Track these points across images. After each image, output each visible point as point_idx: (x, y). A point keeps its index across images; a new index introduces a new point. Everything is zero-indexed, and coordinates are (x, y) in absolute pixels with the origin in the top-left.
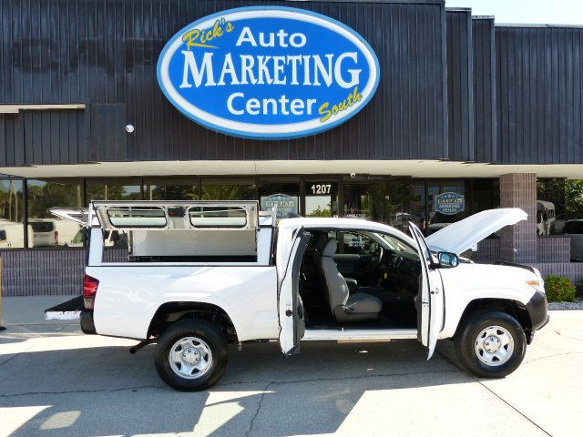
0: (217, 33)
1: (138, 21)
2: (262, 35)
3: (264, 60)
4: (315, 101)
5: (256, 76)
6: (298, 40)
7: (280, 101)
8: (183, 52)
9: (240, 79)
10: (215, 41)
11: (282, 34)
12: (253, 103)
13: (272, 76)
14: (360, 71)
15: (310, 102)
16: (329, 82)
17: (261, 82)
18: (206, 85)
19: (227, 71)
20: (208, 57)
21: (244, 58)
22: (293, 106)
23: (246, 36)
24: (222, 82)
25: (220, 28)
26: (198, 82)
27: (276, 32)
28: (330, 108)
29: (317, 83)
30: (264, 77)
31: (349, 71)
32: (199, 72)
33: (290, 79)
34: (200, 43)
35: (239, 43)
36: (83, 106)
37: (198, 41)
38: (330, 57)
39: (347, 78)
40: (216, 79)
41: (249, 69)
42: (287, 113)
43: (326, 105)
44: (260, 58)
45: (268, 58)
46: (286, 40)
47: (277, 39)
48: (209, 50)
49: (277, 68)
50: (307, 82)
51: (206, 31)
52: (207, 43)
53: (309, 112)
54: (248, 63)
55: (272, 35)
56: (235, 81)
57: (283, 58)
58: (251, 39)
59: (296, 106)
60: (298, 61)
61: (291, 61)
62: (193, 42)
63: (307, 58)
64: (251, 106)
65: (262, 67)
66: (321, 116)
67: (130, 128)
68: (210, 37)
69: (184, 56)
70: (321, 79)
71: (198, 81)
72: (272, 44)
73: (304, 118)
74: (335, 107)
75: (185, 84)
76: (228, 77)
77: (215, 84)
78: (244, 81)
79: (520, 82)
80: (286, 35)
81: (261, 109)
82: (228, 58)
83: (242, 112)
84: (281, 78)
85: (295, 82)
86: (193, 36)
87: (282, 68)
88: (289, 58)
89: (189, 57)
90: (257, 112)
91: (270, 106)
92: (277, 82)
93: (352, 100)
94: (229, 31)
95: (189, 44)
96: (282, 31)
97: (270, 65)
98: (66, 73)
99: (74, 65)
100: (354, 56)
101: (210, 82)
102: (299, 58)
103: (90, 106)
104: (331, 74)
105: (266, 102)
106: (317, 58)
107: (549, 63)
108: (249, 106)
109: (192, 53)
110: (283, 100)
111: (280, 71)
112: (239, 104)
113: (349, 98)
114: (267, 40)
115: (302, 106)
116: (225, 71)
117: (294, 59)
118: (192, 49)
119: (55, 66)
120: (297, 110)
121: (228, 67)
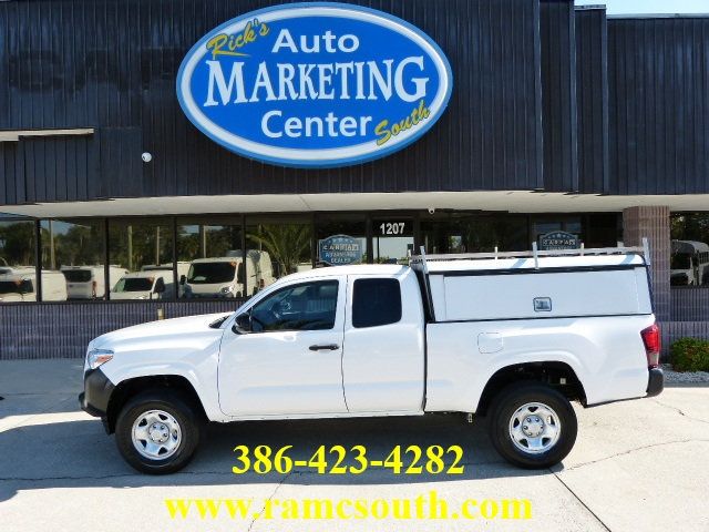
0: (249, 38)
1: (156, 26)
2: (303, 39)
3: (306, 69)
4: (370, 119)
5: (297, 90)
6: (348, 43)
7: (327, 119)
8: (207, 62)
9: (277, 94)
10: (247, 48)
11: (328, 37)
12: (294, 123)
13: (317, 89)
14: (427, 79)
15: (364, 121)
16: (387, 94)
17: (303, 96)
18: (236, 102)
19: (261, 84)
20: (237, 68)
21: (281, 67)
22: (343, 126)
23: (285, 40)
24: (254, 99)
25: (252, 32)
26: (226, 99)
27: (322, 34)
28: (389, 127)
29: (372, 96)
30: (307, 90)
31: (414, 80)
32: (227, 85)
33: (339, 93)
34: (229, 50)
35: (275, 49)
36: (91, 131)
37: (225, 48)
38: (389, 63)
39: (411, 89)
40: (248, 94)
41: (289, 81)
42: (336, 135)
43: (385, 123)
44: (302, 67)
45: (311, 67)
46: (334, 44)
47: (322, 43)
48: (239, 59)
49: (323, 78)
50: (360, 95)
51: (236, 35)
52: (237, 50)
53: (363, 133)
54: (287, 73)
55: (317, 38)
56: (271, 96)
57: (330, 67)
58: (291, 44)
59: (347, 125)
60: (349, 70)
61: (340, 70)
62: (220, 49)
63: (360, 66)
64: (291, 126)
65: (305, 78)
66: (379, 137)
67: (147, 157)
68: (240, 42)
69: (208, 67)
70: (378, 91)
71: (226, 97)
72: (316, 49)
73: (357, 140)
74: (395, 126)
75: (210, 102)
76: (262, 92)
77: (246, 101)
78: (283, 96)
79: (641, 90)
80: (334, 37)
81: (303, 130)
82: (263, 68)
83: (279, 135)
84: (328, 91)
85: (345, 96)
86: (220, 42)
87: (329, 79)
88: (338, 66)
89: (215, 68)
90: (299, 134)
91: (314, 126)
92: (323, 96)
93: (417, 117)
94: (263, 34)
95: (215, 52)
96: (328, 33)
97: (314, 75)
98: (71, 92)
99: (80, 82)
100: (419, 61)
101: (241, 98)
102: (350, 65)
103: (99, 131)
104: (390, 84)
105: (309, 121)
106: (373, 66)
107: (680, 64)
108: (288, 127)
109: (218, 63)
110: (331, 119)
111: (326, 82)
112: (276, 124)
113: (413, 115)
114: (310, 44)
115: (354, 125)
116: (258, 84)
117: (344, 67)
118: (219, 58)
119: (57, 83)
120: (348, 130)
121: (262, 80)
